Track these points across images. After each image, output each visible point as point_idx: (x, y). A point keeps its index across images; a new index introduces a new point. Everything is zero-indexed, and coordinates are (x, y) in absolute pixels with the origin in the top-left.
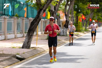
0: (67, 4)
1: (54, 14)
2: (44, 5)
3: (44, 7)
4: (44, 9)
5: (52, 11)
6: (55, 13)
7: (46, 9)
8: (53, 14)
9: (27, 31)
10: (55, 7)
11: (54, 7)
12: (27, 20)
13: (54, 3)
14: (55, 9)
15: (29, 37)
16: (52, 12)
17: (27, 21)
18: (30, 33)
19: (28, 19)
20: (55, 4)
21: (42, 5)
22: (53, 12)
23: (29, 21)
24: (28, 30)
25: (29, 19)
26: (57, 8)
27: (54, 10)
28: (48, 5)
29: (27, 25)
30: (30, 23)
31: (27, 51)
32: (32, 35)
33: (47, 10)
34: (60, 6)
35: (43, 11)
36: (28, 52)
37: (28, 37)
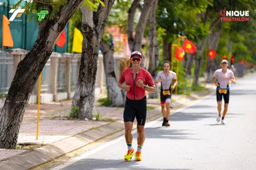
0: (136, 4)
1: (94, 38)
2: (61, 7)
3: (59, 14)
4: (61, 19)
5: (86, 26)
6: (97, 34)
7: (67, 19)
8: (92, 37)
9: (6, 91)
10: (96, 15)
11: (94, 13)
12: (7, 56)
13: (94, 2)
14: (96, 21)
15: (13, 110)
16: (88, 30)
17: (7, 61)
18: (14, 96)
19: (10, 51)
20: (96, 6)
21: (56, 9)
22: (91, 31)
23: (12, 58)
24: (8, 88)
25: (13, 53)
26: (102, 16)
27: (92, 24)
28: (75, 6)
29: (6, 71)
30: (14, 64)
31: (6, 157)
32: (22, 105)
33: (71, 22)
34: (112, 10)
35: (56, 26)
36: (8, 159)
37: (9, 112)
